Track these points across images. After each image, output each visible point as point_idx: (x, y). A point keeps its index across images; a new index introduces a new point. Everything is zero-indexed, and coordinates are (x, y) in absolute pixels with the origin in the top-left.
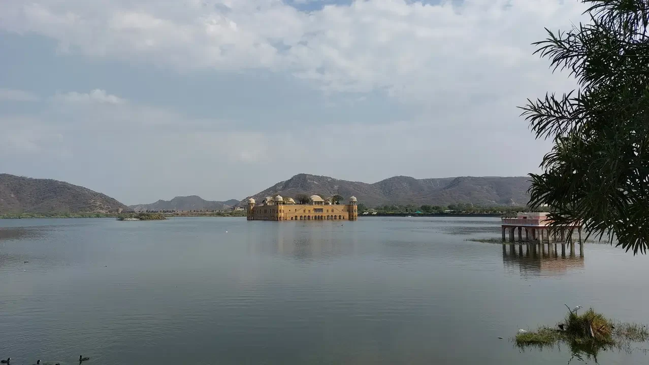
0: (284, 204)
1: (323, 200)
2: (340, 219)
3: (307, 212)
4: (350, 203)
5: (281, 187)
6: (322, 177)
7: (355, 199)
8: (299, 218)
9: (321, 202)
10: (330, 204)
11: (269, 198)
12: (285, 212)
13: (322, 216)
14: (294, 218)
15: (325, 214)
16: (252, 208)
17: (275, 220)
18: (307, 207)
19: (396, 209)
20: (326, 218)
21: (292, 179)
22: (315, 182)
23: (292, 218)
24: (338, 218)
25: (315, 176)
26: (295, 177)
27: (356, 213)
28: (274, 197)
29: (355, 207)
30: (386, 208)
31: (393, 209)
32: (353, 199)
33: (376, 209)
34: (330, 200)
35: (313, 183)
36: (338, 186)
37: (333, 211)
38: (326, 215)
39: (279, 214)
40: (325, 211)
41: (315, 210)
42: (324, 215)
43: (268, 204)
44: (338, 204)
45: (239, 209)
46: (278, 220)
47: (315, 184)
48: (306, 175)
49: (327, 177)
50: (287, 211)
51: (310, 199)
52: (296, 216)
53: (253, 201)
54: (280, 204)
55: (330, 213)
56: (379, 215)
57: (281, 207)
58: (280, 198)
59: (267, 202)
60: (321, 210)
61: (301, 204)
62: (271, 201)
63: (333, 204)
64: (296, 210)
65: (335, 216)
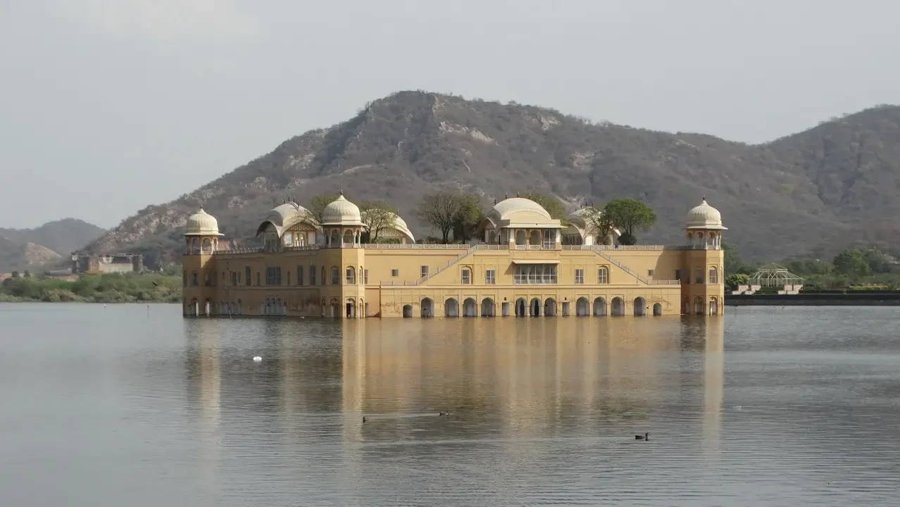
0: (365, 239)
1: (556, 224)
2: (639, 314)
3: (479, 279)
4: (690, 236)
5: (309, 158)
6: (514, 110)
7: (713, 217)
8: (438, 309)
9: (549, 233)
10: (589, 241)
11: (290, 213)
12: (373, 282)
13: (550, 302)
14: (416, 310)
15: (564, 289)
16: (205, 258)
17: (321, 318)
18: (480, 256)
19: (887, 269)
20: (572, 309)
21: (362, 118)
22: (477, 135)
23: (407, 309)
24: (629, 310)
25: (479, 105)
26: (377, 106)
27: (716, 289)
28: (320, 207)
29: (715, 257)
30: (842, 263)
31: (878, 268)
32: (702, 218)
33: (795, 268)
34: (588, 222)
35: (468, 138)
36: (590, 154)
37: (604, 275)
38: (572, 297)
39: (347, 291)
40: (565, 276)
41: (520, 270)
42: (560, 297)
43: (287, 240)
44: (626, 240)
45: (106, 267)
46: (338, 318)
47: (478, 144)
48: (430, 98)
49: (534, 111)
50: (379, 274)
51: (496, 216)
52: (426, 303)
53: (209, 224)
54: (348, 239)
55: (592, 288)
56: (809, 297)
57: (355, 256)
58: (350, 212)
59: (280, 231)
60: (549, 270)
61: (445, 241)
62: (301, 227)
63: (602, 240)
64: (424, 269)
65: (617, 302)
